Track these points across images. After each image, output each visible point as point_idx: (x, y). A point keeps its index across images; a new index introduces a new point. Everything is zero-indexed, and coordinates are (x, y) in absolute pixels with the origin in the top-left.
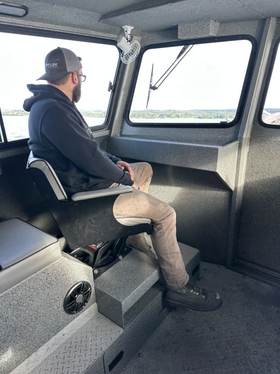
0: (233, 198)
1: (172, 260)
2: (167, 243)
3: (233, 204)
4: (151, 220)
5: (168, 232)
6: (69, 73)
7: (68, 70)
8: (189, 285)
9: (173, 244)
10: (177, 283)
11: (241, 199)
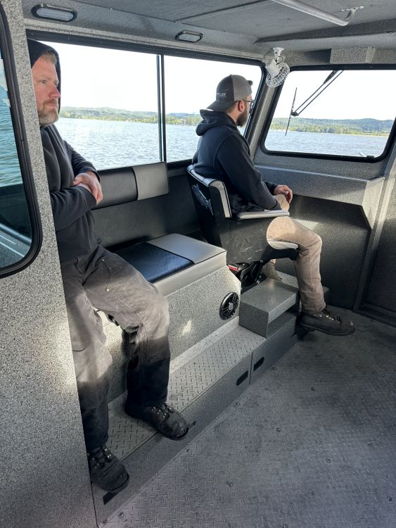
0: (371, 237)
1: (313, 285)
2: (311, 268)
3: (369, 244)
4: (299, 245)
5: (313, 258)
6: (237, 101)
7: (235, 100)
8: (325, 311)
9: (317, 270)
10: (315, 307)
11: (379, 239)
